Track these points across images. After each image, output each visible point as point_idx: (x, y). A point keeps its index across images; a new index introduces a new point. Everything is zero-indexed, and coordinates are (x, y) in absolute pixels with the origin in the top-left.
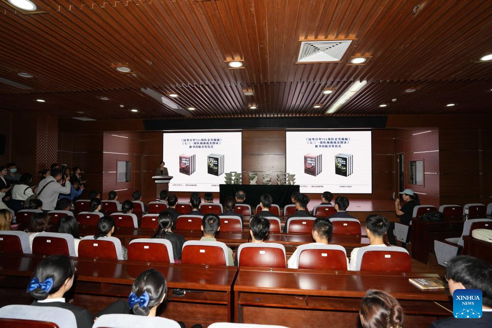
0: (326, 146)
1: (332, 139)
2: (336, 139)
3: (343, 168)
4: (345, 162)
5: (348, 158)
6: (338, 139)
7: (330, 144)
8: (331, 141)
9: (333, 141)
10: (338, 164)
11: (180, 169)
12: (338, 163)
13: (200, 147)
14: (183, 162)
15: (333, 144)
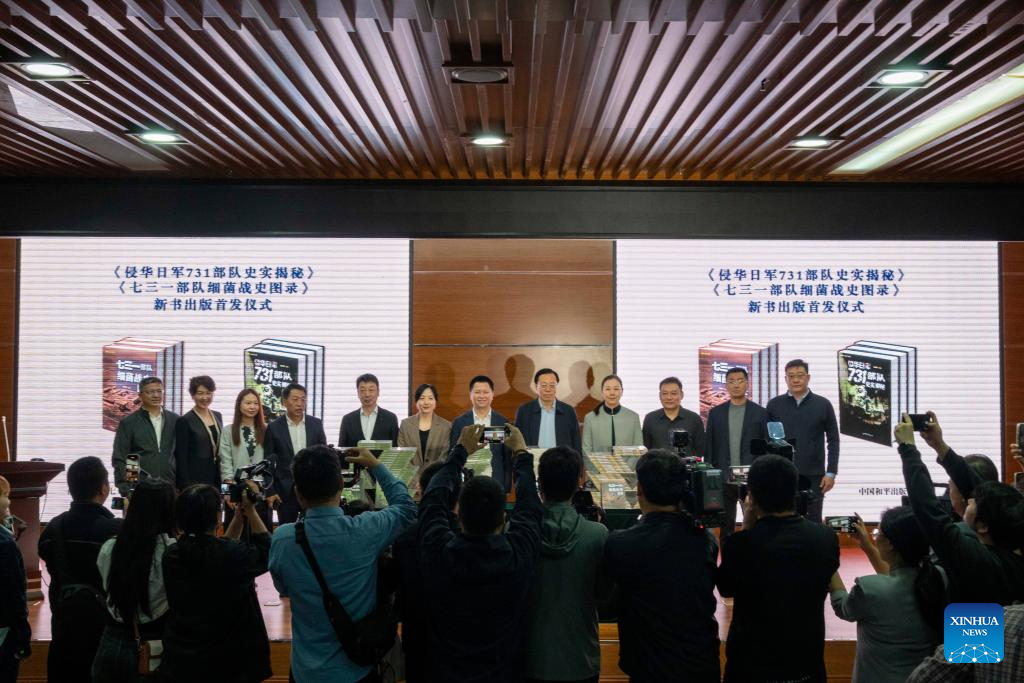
0: (799, 307)
1: (826, 274)
2: (842, 274)
3: (872, 407)
4: (881, 378)
5: (894, 360)
6: (850, 276)
7: (814, 297)
8: (819, 281)
9: (829, 283)
10: (853, 390)
11: (106, 412)
12: (853, 383)
13: (205, 305)
14: (121, 376)
15: (829, 297)
